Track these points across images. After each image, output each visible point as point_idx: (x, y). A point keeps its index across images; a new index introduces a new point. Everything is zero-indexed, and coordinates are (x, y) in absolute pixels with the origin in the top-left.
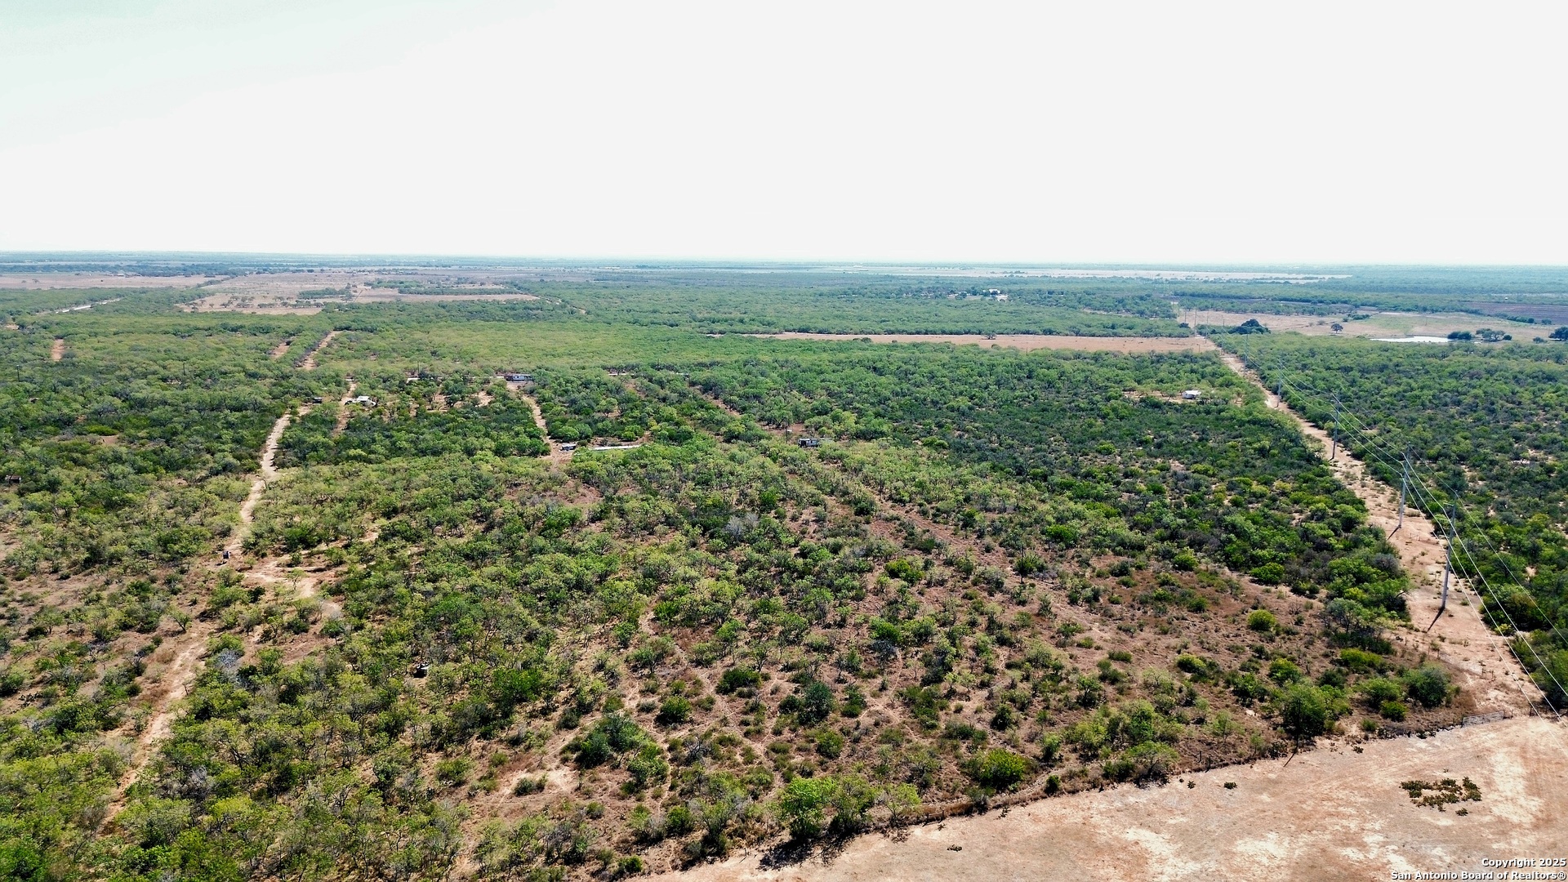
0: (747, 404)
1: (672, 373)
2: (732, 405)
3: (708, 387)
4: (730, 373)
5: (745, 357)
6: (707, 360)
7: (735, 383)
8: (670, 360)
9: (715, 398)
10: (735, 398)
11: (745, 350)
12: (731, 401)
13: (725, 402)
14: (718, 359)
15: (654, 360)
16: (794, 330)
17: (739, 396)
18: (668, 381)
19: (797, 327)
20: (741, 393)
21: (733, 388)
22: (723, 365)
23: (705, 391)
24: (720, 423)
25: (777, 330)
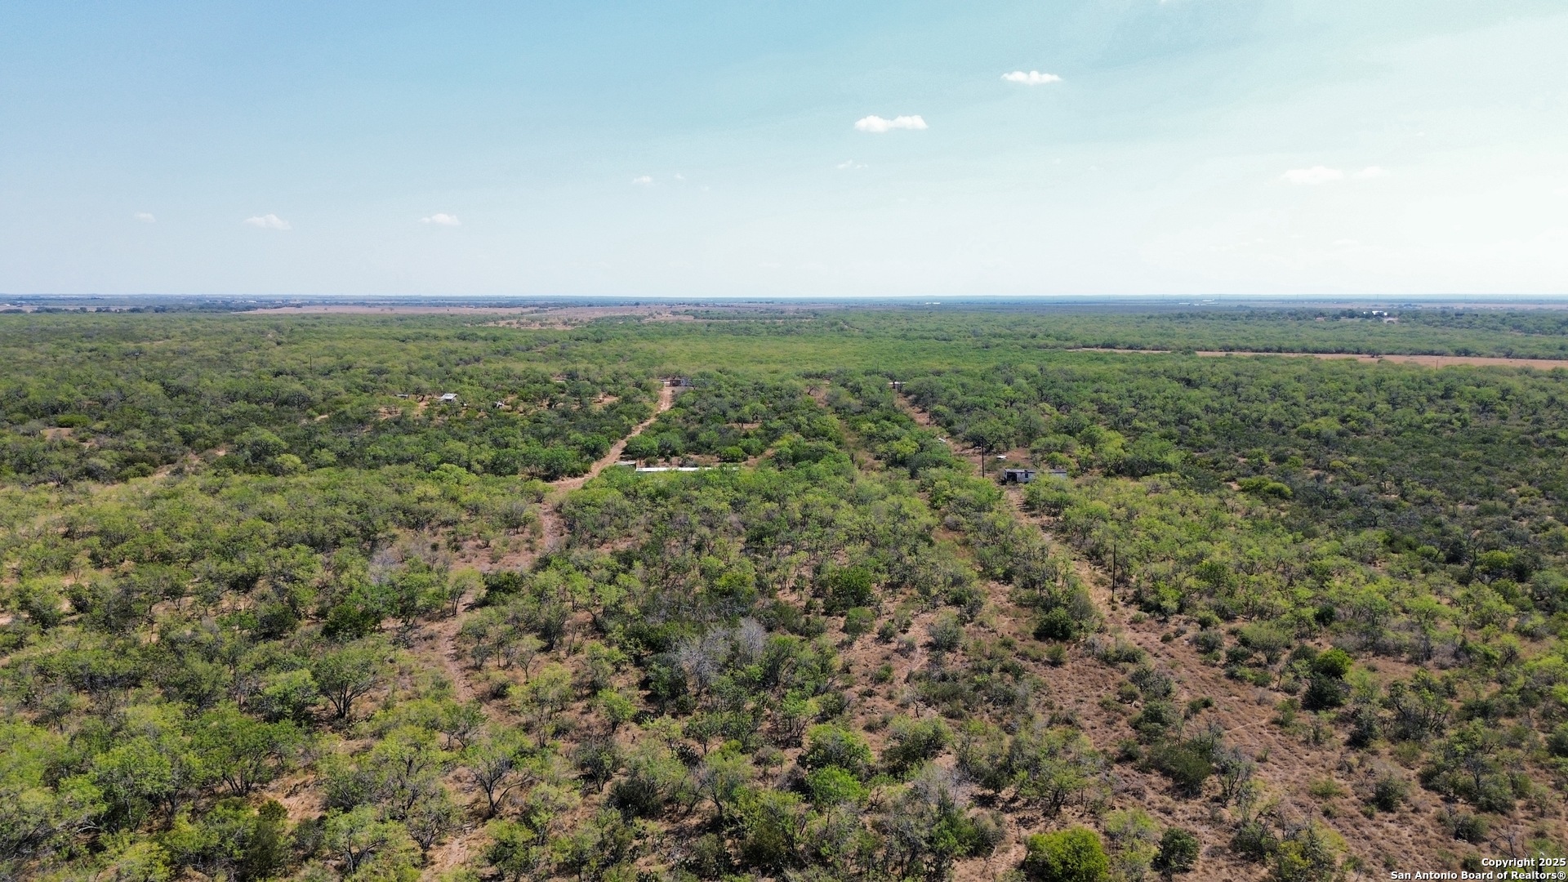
18: (867, 386)
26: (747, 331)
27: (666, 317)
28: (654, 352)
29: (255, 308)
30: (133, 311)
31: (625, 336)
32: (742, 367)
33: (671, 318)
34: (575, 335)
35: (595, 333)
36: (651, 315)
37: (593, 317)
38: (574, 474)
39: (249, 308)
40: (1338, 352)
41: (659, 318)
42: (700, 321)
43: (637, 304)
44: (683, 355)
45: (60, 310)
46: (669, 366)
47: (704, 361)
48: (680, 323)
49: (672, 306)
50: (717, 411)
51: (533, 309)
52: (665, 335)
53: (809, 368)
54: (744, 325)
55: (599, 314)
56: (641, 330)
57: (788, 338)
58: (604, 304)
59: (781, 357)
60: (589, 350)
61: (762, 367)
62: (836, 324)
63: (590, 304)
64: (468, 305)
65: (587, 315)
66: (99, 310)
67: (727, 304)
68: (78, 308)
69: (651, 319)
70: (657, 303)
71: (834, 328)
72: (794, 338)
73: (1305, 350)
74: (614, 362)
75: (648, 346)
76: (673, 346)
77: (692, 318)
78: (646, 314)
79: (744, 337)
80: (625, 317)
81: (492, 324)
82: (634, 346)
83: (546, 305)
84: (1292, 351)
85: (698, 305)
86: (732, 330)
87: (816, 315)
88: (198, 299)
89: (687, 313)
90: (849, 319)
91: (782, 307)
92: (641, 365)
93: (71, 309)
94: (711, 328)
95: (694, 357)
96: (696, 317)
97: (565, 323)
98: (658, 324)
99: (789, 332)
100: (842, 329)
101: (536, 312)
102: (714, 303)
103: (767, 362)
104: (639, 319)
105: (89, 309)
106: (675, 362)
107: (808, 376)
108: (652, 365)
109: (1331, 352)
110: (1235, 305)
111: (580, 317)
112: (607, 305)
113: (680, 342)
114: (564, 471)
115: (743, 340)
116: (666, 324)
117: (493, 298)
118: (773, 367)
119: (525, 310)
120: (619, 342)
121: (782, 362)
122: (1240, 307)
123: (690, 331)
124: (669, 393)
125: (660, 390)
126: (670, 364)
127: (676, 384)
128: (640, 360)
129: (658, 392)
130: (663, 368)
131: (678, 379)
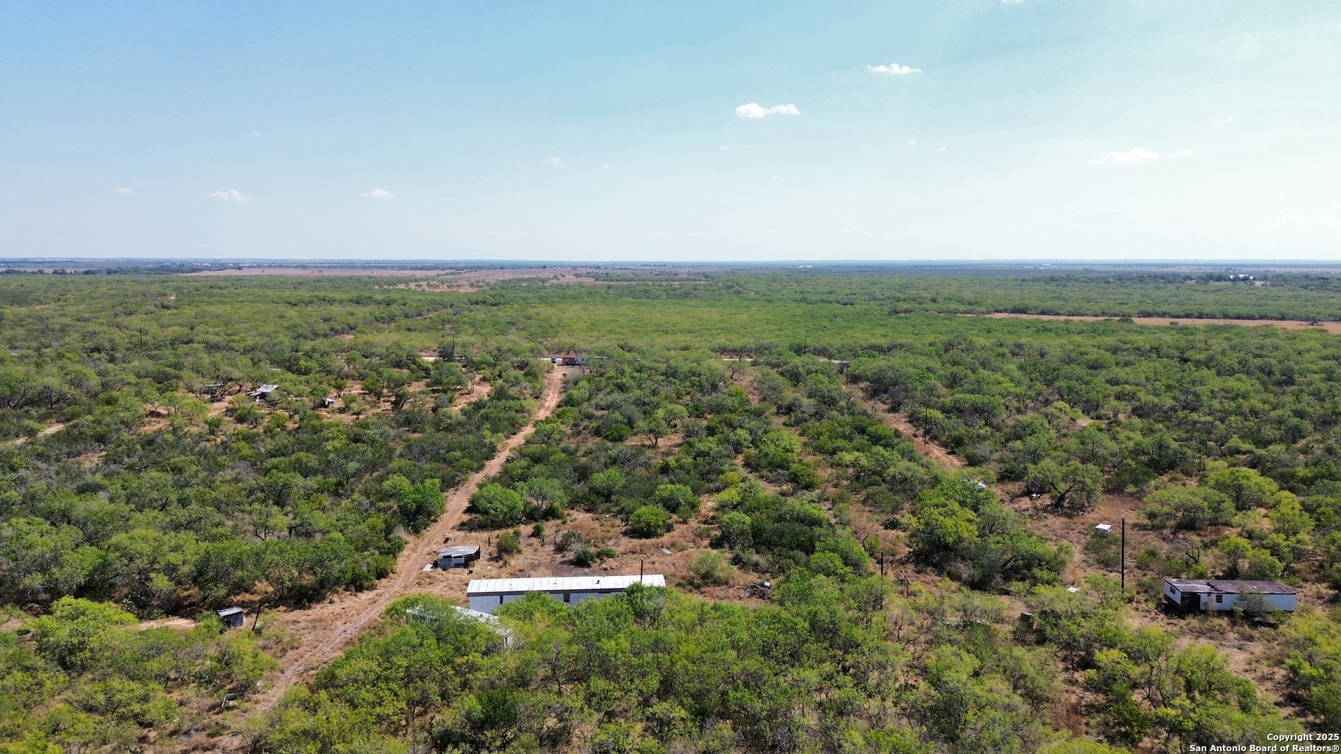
0: (962, 430)
1: (822, 360)
2: (931, 432)
3: (880, 387)
4: (924, 362)
5: (946, 338)
6: (883, 342)
7: (933, 381)
8: (825, 340)
9: (894, 409)
10: (937, 415)
11: (944, 329)
12: (927, 420)
13: (913, 419)
14: (903, 341)
15: (800, 340)
16: (1006, 311)
17: (944, 410)
18: (809, 372)
19: (1010, 307)
20: (948, 401)
21: (931, 390)
22: (909, 349)
23: (874, 394)
24: (904, 487)
25: (984, 309)
26: (646, 294)
27: (570, 279)
28: (550, 318)
29: (200, 270)
30: (87, 273)
31: (524, 299)
32: (646, 339)
33: (573, 280)
34: (474, 298)
35: (494, 296)
36: (555, 277)
37: (502, 279)
38: (357, 584)
39: (194, 270)
40: (1261, 318)
41: (563, 281)
42: (600, 283)
43: (544, 267)
44: (580, 324)
45: (19, 272)
46: (564, 339)
47: (603, 331)
48: (581, 285)
49: (575, 268)
50: (620, 418)
51: (449, 271)
52: (564, 298)
53: (722, 340)
54: (642, 288)
55: (508, 276)
56: (542, 293)
57: (688, 301)
58: (515, 267)
59: (687, 326)
60: (481, 316)
61: (668, 340)
62: (732, 287)
63: (502, 267)
64: (392, 268)
65: (494, 278)
66: (55, 272)
67: (624, 267)
68: (36, 270)
69: (555, 281)
70: (562, 266)
71: (731, 291)
72: (694, 302)
73: (1226, 316)
74: (503, 333)
75: (546, 311)
76: (572, 312)
77: (593, 280)
78: (551, 276)
79: (644, 300)
80: (532, 279)
81: (402, 286)
82: (531, 311)
83: (462, 269)
84: (1214, 317)
85: (599, 268)
86: (632, 293)
87: (707, 277)
88: (159, 262)
89: (588, 275)
90: (742, 282)
91: (674, 270)
92: (531, 336)
93: (29, 270)
94: (611, 292)
95: (593, 326)
96: (596, 280)
97: (472, 285)
98: (560, 287)
99: (687, 295)
100: (738, 292)
101: (452, 274)
102: (613, 266)
103: (674, 333)
104: (543, 281)
105: (46, 271)
106: (570, 333)
107: (724, 351)
108: (545, 334)
109: (1254, 318)
110: (1081, 268)
111: (488, 279)
112: (518, 268)
113: (578, 307)
114: (337, 582)
115: (643, 304)
116: (568, 286)
117: (418, 262)
118: (683, 339)
119: (443, 272)
120: (516, 306)
121: (690, 332)
122: (1086, 270)
123: (590, 293)
124: (560, 376)
125: (548, 372)
126: (565, 334)
127: (569, 363)
128: (533, 329)
129: (546, 375)
130: (557, 340)
131: (572, 355)
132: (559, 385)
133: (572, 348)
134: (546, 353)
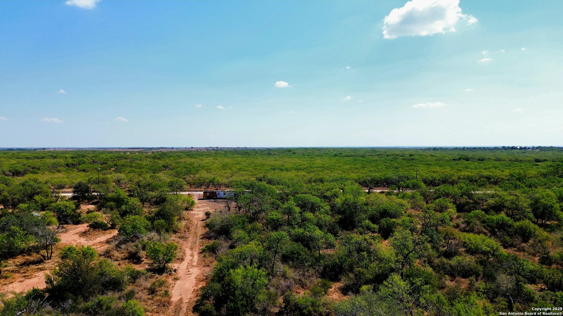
124: (202, 215)
125: (187, 209)
126: (205, 172)
127: (210, 196)
128: (179, 169)
129: (185, 213)
130: (198, 176)
131: (212, 189)
132: (201, 231)
133: (212, 182)
134: (185, 187)
